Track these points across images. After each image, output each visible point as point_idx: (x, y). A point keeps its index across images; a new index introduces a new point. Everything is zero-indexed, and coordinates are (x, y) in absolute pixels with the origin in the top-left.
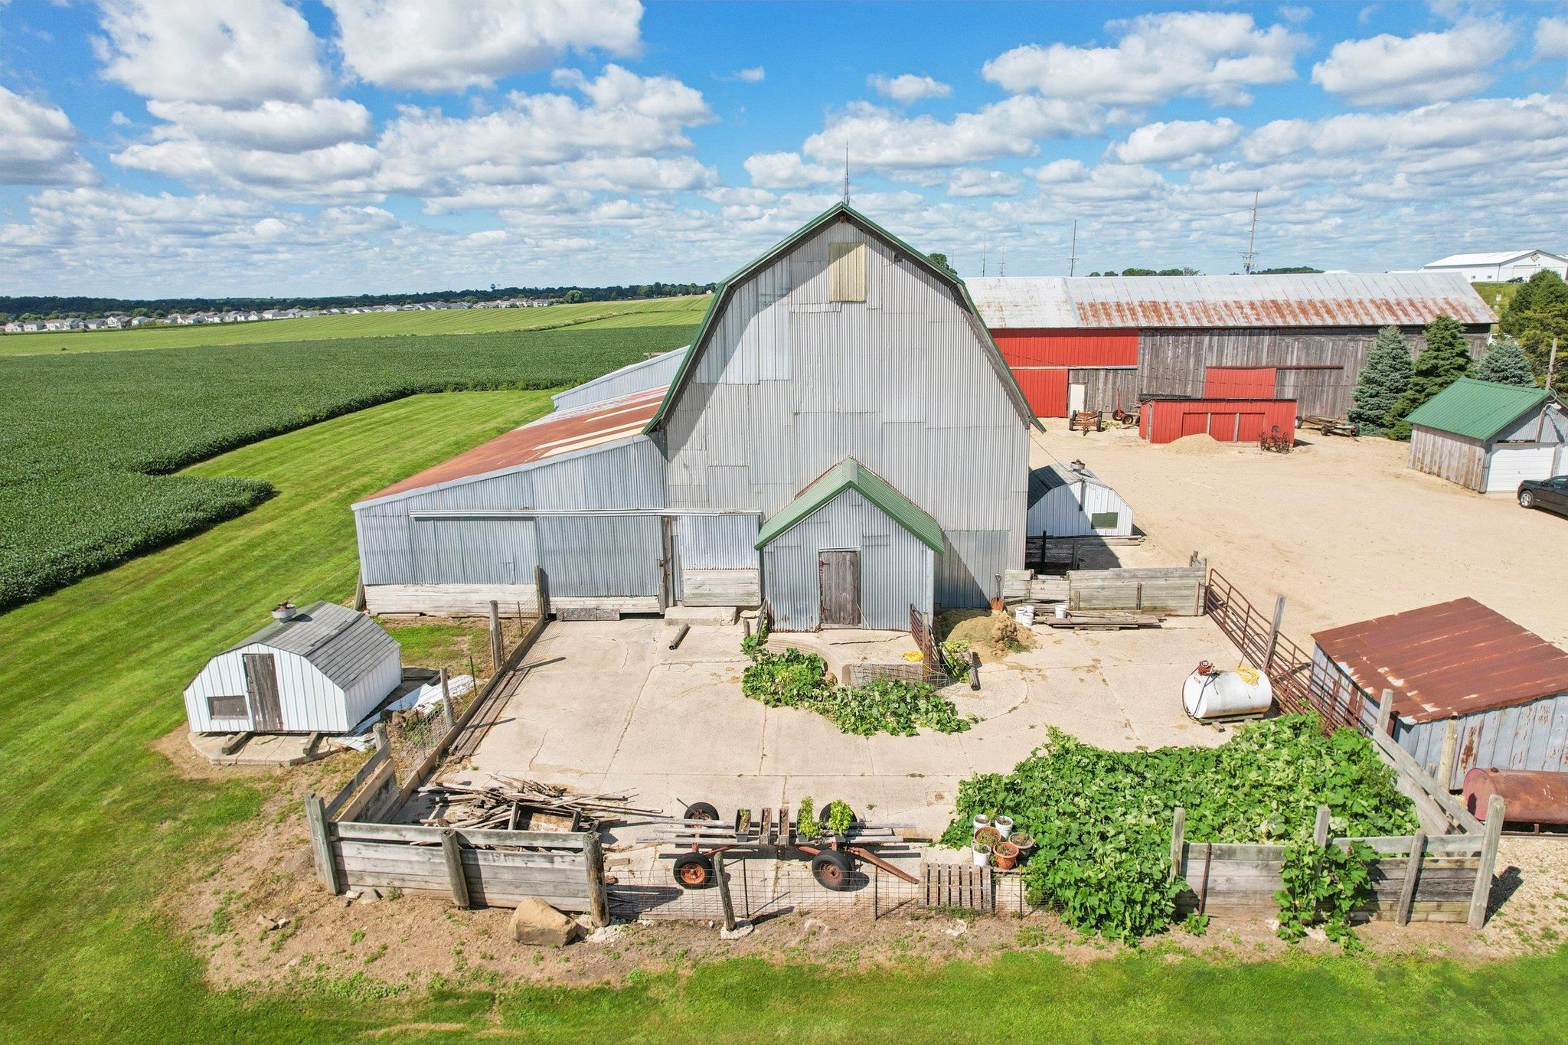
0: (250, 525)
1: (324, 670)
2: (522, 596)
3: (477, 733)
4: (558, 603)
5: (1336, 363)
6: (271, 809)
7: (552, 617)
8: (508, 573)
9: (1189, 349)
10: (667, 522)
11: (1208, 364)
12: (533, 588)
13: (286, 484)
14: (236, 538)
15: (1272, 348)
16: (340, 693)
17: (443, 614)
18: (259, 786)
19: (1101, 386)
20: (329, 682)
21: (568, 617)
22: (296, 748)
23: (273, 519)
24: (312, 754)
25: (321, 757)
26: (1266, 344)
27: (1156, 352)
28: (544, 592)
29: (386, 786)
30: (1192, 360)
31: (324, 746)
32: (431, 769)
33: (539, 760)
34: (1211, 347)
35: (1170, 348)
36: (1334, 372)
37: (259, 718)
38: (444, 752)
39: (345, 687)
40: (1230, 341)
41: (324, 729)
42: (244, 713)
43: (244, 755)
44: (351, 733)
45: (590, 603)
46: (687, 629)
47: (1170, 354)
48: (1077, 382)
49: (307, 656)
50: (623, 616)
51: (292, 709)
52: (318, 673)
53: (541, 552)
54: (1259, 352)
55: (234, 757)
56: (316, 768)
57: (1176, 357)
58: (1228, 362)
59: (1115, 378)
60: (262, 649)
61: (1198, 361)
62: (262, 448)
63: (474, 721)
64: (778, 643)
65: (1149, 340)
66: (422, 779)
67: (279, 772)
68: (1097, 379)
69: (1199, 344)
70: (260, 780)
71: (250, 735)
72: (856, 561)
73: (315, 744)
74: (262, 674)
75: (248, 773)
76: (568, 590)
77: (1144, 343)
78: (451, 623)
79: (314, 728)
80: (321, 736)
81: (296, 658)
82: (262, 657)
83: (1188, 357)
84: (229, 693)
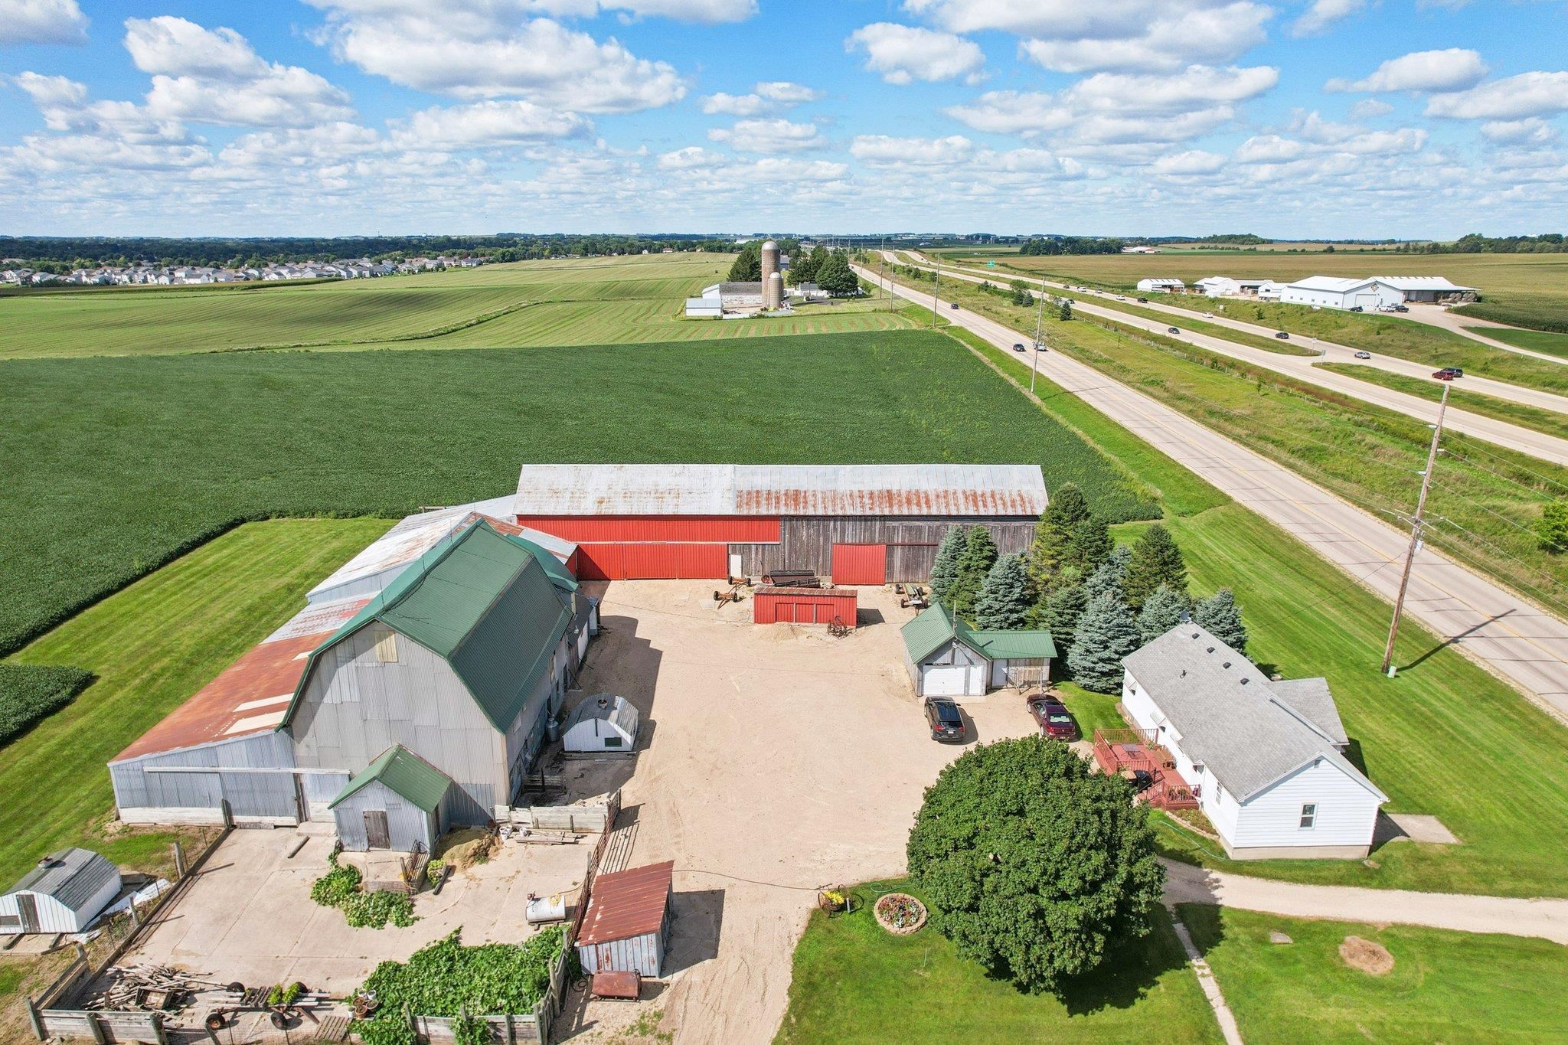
0: (65, 721)
1: (63, 901)
2: (214, 816)
3: (153, 928)
4: (237, 819)
5: (932, 541)
6: (25, 985)
7: (235, 827)
8: (209, 802)
9: (818, 530)
10: (296, 777)
11: (834, 541)
12: (220, 811)
13: (105, 666)
14: (53, 737)
15: (883, 530)
16: (72, 913)
17: (168, 824)
18: (21, 970)
19: (753, 556)
20: (66, 908)
21: (243, 826)
22: (46, 943)
23: (85, 712)
24: (55, 947)
25: (61, 948)
26: (878, 526)
27: (793, 532)
28: (228, 811)
29: (82, 975)
30: (821, 539)
31: (63, 943)
32: (119, 955)
33: (179, 947)
34: (835, 529)
35: (804, 531)
36: (931, 548)
37: (27, 926)
38: (129, 943)
39: (75, 910)
40: (849, 526)
41: (64, 931)
42: (18, 923)
43: (16, 950)
44: (80, 932)
45: (256, 819)
46: (307, 839)
47: (805, 534)
48: (734, 552)
49: (53, 895)
50: (276, 827)
51: (45, 922)
52: (59, 904)
53: (224, 791)
54: (872, 533)
55: (9, 951)
56: (56, 956)
57: (809, 536)
58: (849, 539)
59: (763, 550)
60: (28, 892)
61: (826, 540)
62: (96, 614)
63: (153, 920)
64: (346, 859)
65: (788, 523)
66: (110, 963)
67: (34, 960)
68: (750, 551)
69: (826, 529)
70: (23, 966)
71: (22, 935)
72: (384, 817)
73: (58, 941)
74: (28, 907)
75: (16, 961)
76: (242, 812)
77: (784, 528)
78: (172, 831)
79: (58, 930)
80: (62, 935)
81: (46, 896)
82: (27, 896)
83: (818, 536)
84: (9, 914)
